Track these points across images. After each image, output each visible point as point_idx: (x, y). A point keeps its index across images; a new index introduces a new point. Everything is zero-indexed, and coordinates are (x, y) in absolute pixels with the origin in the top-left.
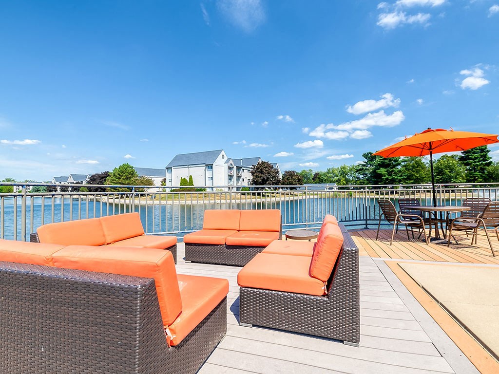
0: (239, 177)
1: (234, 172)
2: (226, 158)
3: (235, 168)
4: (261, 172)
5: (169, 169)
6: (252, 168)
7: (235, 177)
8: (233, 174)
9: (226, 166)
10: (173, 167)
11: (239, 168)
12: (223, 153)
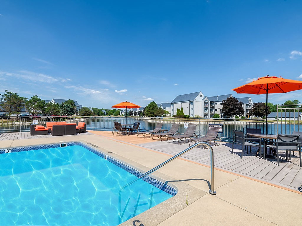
0: (212, 108)
1: (209, 105)
2: (203, 96)
3: (209, 102)
4: (229, 105)
5: (172, 104)
6: (222, 102)
7: (209, 108)
8: (208, 106)
9: (203, 101)
10: (174, 103)
11: (212, 103)
12: (201, 93)
